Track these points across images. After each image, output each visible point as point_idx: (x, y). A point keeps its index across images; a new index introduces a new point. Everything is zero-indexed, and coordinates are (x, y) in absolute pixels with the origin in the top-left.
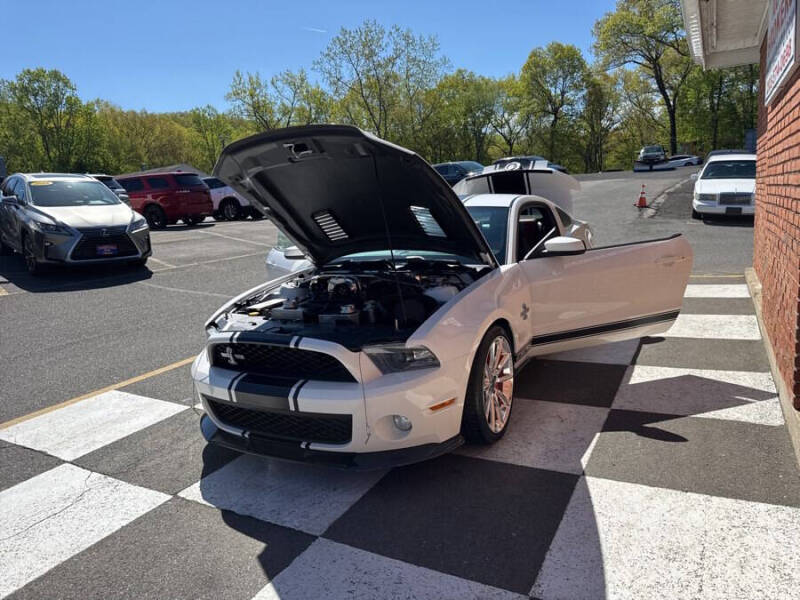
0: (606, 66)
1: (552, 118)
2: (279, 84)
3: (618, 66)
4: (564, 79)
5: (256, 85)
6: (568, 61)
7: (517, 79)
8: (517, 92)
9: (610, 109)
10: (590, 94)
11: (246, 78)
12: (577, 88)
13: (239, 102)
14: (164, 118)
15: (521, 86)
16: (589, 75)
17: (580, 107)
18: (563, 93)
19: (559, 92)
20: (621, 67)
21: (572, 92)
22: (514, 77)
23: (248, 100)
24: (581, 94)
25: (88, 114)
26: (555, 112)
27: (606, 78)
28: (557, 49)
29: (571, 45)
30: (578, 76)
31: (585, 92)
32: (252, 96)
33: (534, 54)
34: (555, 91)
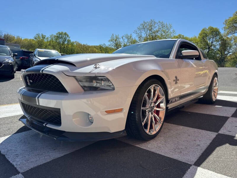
0: (228, 34)
1: (208, 50)
2: (124, 38)
3: (232, 34)
4: (213, 38)
5: (117, 38)
6: (215, 33)
7: (197, 38)
8: (197, 41)
9: (228, 48)
10: (222, 43)
11: (115, 36)
12: (217, 41)
13: (112, 43)
14: (92, 47)
15: (198, 40)
16: (222, 37)
17: (218, 47)
18: (212, 42)
19: (211, 42)
20: (233, 35)
21: (215, 42)
22: (196, 37)
23: (114, 42)
24: (218, 43)
25: (72, 44)
26: (209, 48)
27: (228, 38)
28: (211, 29)
29: (216, 27)
30: (218, 37)
31: (220, 42)
32: (116, 41)
33: (203, 30)
34: (209, 42)
